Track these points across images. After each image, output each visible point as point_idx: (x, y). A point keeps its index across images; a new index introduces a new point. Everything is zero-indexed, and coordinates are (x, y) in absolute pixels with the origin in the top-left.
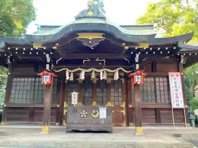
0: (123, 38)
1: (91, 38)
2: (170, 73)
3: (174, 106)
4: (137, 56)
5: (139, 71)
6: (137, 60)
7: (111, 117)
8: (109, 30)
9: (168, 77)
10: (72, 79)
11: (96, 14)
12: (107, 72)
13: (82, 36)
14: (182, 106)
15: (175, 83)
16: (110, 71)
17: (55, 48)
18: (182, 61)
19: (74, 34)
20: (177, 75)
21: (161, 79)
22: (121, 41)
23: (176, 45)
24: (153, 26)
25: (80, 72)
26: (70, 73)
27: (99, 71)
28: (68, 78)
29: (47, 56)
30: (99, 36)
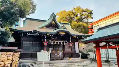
2: (75, 42)
3: (76, 52)
5: (71, 43)
7: (63, 56)
11: (64, 28)
13: (60, 33)
14: (78, 52)
15: (77, 45)
16: (63, 42)
19: (59, 32)
20: (77, 43)
22: (70, 35)
23: (81, 37)
24: (68, 24)
27: (60, 42)
28: (51, 43)
30: (64, 33)
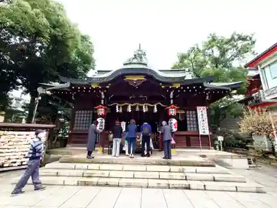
0: (160, 80)
1: (135, 79)
2: (198, 107)
3: (201, 133)
4: (172, 94)
5: (173, 106)
6: (171, 97)
8: (149, 73)
9: (196, 110)
10: (121, 111)
12: (148, 106)
13: (128, 78)
14: (207, 133)
15: (202, 115)
16: (150, 105)
17: (108, 87)
18: (207, 98)
19: (123, 76)
20: (204, 109)
21: (191, 112)
22: (159, 82)
23: (202, 84)
25: (127, 106)
26: (119, 107)
27: (141, 105)
28: (117, 111)
29: (102, 93)
30: (142, 78)
